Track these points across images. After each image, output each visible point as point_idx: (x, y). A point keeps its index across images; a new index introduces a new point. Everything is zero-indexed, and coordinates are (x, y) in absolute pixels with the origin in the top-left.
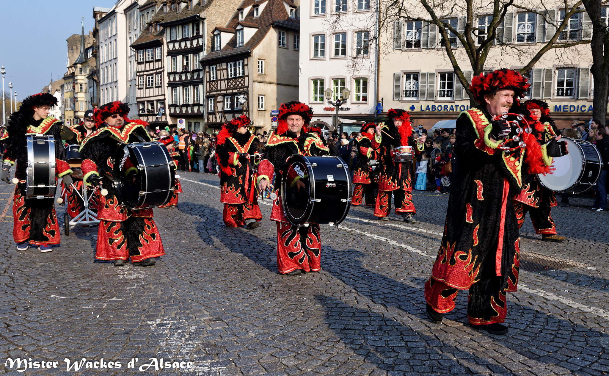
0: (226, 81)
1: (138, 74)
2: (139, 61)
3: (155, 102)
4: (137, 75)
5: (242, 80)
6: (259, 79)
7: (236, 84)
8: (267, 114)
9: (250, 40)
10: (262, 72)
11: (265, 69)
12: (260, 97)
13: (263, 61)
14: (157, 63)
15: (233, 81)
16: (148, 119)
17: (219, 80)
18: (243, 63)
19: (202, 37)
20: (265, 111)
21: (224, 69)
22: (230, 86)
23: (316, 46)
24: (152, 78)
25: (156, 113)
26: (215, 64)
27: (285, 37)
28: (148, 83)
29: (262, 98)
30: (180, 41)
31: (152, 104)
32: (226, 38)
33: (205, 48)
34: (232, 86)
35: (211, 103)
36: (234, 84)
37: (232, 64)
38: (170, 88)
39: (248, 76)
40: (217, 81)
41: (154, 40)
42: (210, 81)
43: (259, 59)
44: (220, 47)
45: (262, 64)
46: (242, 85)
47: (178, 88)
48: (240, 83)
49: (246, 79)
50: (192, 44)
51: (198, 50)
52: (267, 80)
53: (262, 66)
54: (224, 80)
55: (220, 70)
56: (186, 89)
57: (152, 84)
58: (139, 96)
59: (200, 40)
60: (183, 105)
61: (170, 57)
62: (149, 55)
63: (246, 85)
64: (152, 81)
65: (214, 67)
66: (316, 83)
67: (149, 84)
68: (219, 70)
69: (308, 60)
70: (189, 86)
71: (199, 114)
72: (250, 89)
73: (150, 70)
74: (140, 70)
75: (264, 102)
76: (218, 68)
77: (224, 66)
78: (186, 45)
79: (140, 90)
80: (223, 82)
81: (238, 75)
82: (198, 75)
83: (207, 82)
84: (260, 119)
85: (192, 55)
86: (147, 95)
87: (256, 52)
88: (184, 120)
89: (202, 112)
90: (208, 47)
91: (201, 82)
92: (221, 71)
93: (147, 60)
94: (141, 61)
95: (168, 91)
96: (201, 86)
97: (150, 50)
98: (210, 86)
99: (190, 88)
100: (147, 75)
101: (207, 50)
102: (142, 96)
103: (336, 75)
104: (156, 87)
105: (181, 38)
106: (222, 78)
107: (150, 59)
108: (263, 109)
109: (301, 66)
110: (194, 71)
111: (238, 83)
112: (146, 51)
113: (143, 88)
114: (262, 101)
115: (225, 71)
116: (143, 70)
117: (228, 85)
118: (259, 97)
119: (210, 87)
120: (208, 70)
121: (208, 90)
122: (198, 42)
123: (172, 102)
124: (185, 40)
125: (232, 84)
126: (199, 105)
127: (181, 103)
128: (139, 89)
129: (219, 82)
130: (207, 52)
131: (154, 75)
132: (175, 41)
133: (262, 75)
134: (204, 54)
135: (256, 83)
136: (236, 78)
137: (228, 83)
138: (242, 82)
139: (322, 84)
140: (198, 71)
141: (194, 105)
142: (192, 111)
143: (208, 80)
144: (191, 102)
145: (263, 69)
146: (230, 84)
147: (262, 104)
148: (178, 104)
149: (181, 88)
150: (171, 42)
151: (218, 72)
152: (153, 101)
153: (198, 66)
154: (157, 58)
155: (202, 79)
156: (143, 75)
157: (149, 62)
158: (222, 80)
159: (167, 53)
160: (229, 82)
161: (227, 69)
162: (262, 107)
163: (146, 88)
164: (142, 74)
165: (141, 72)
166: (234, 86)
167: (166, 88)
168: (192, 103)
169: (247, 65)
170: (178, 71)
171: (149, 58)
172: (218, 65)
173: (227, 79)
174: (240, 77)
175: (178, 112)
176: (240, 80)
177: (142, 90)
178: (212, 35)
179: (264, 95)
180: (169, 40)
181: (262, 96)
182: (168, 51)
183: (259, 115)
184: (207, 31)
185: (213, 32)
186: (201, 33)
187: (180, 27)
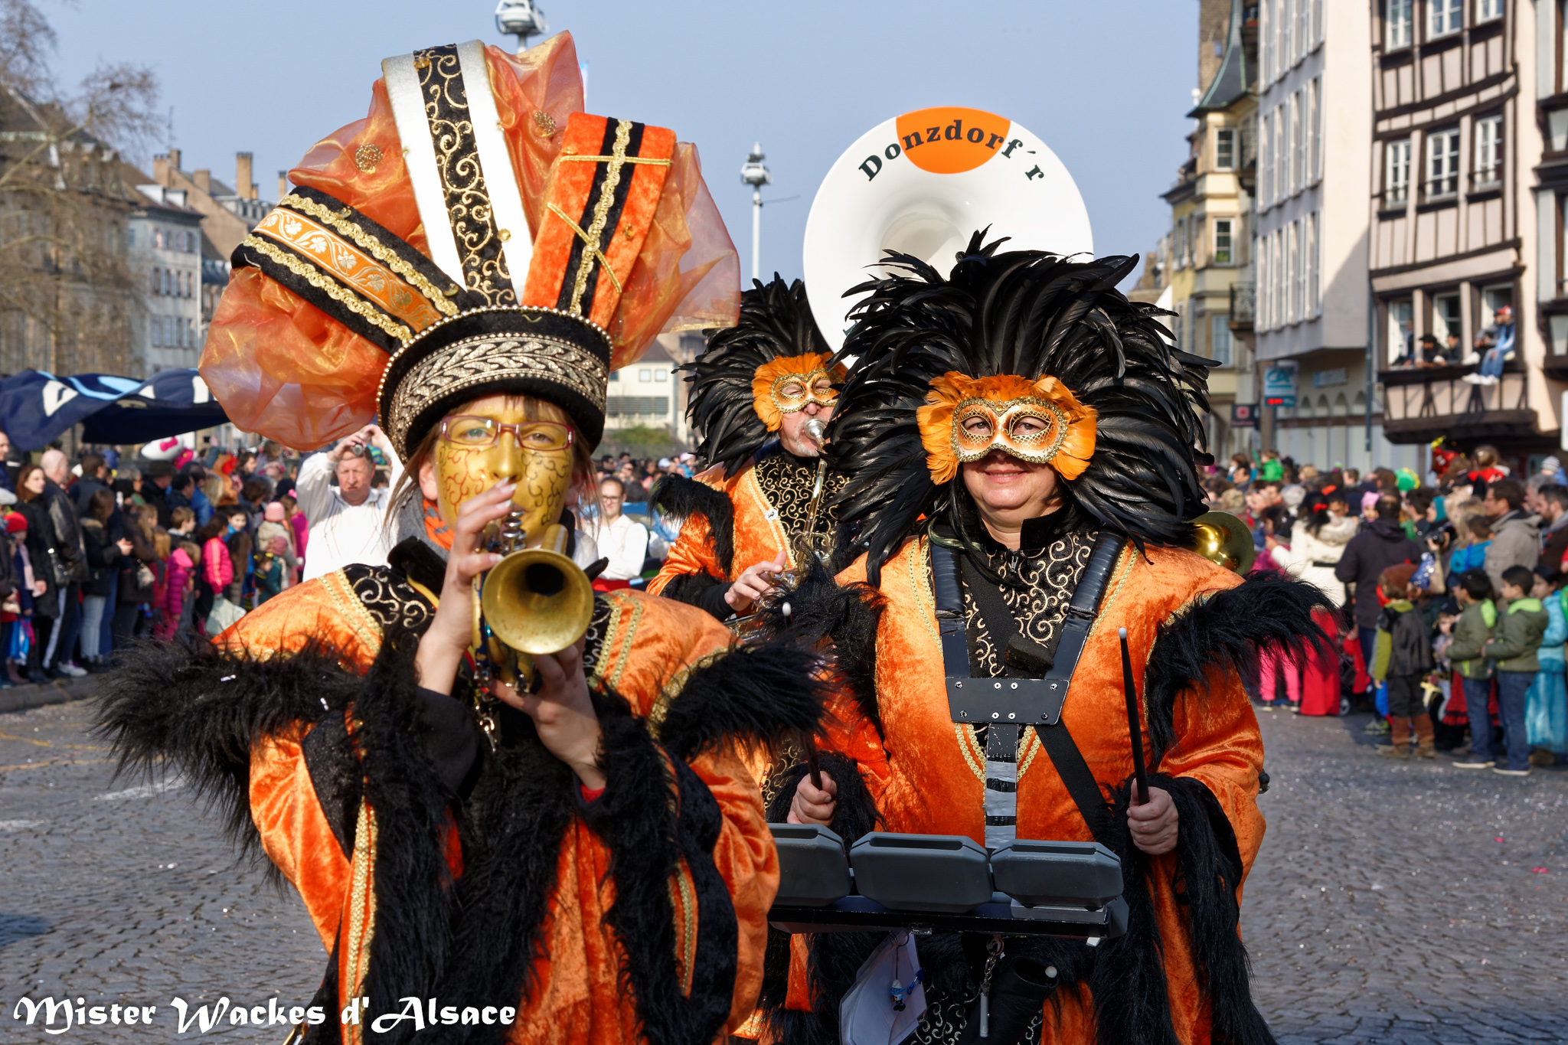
1: (1383, 126)
2: (1390, 46)
3: (1465, 290)
14: (1479, 49)
16: (1429, 401)
24: (1455, 143)
25: (1471, 358)
28: (1430, 175)
31: (1453, 309)
38: (1548, 201)
57: (1454, 183)
58: (1384, 263)
64: (1455, 163)
67: (1437, 185)
73: (1446, 97)
74: (1391, 103)
79: (1387, 226)
86: (1425, 254)
93: (1430, 34)
94: (1401, 43)
95: (1536, 217)
100: (1430, 128)
102: (1398, 261)
104: (1473, 199)
107: (1446, 30)
113: (1401, 213)
116: (1406, 98)
123: (1561, 286)
128: (1385, 216)
131: (1466, 122)
152: (1454, 285)
154: (1480, 19)
156: (1404, 134)
157: (1441, 47)
163: (1422, 209)
164: (1401, 122)
165: (1400, 110)
167: (1526, 199)
171: (1439, 23)
177: (1399, 223)
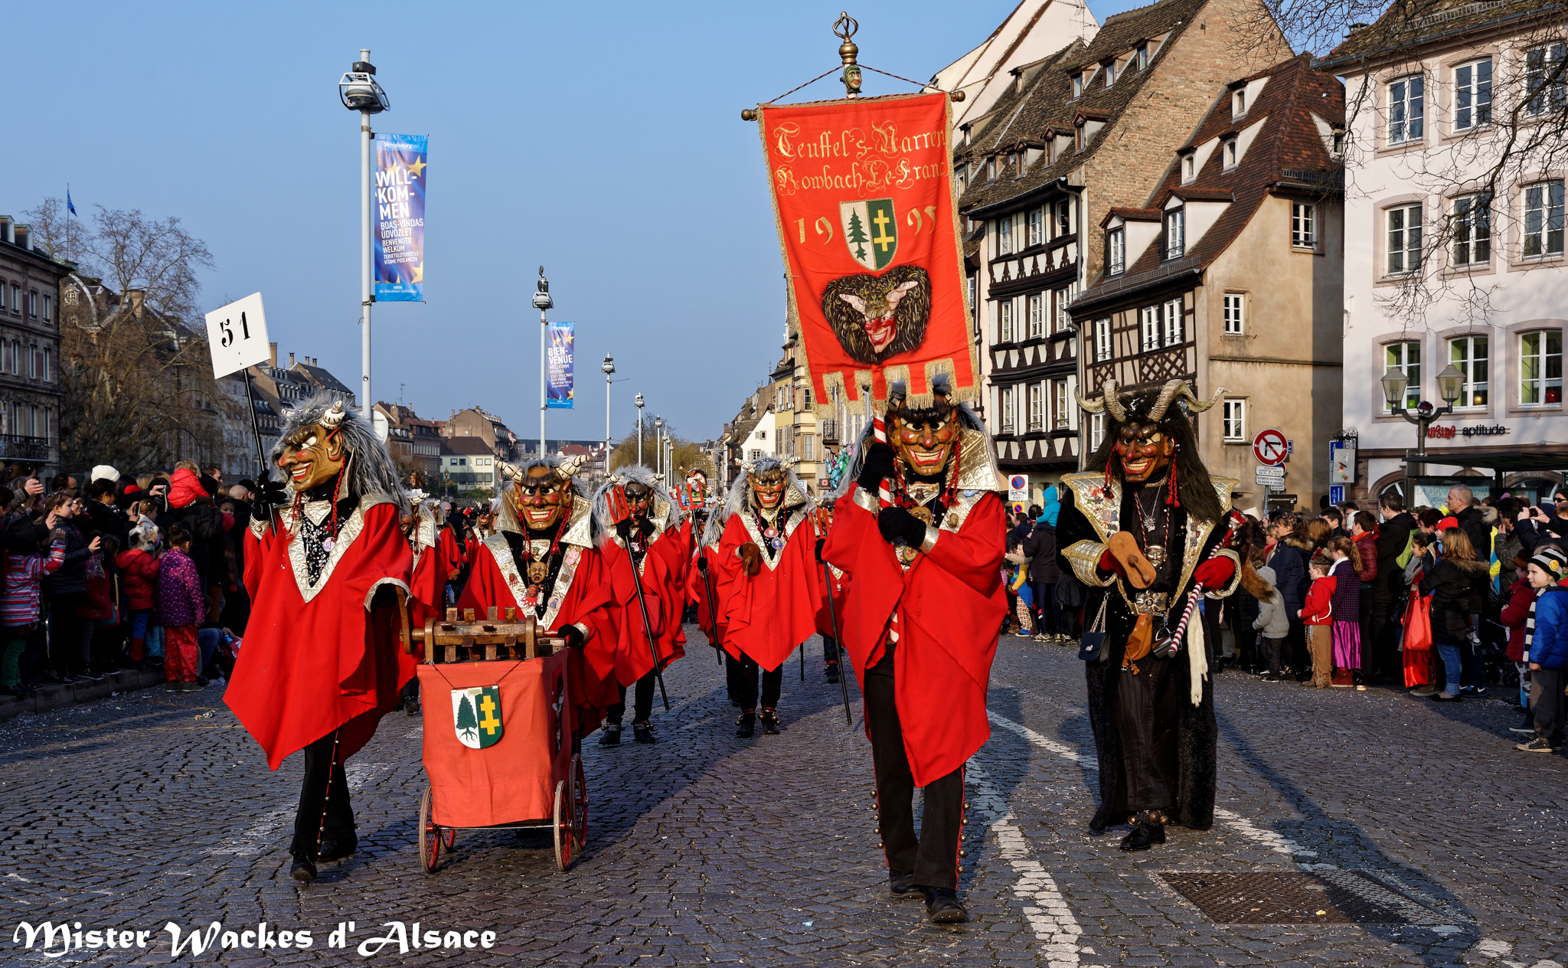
0: (1136, 362)
5: (1179, 356)
6: (1229, 350)
7: (1162, 368)
9: (1204, 238)
10: (1237, 328)
11: (1247, 321)
12: (1232, 403)
13: (1241, 298)
15: (1156, 362)
17: (1118, 360)
18: (1182, 305)
19: (1075, 239)
20: (1247, 444)
21: (1132, 328)
22: (1147, 376)
23: (1397, 241)
26: (1107, 315)
27: (1314, 219)
29: (1237, 405)
30: (1020, 257)
32: (1139, 237)
33: (1084, 270)
34: (1151, 376)
35: (1097, 428)
36: (1157, 368)
37: (1154, 310)
38: (995, 389)
39: (1193, 344)
40: (1113, 361)
42: (1095, 365)
43: (1227, 292)
44: (1124, 263)
45: (1237, 304)
46: (1179, 370)
47: (1015, 387)
48: (1173, 364)
49: (1190, 351)
50: (1050, 261)
51: (1067, 275)
52: (1254, 351)
53: (1237, 313)
54: (1131, 358)
55: (1120, 330)
56: (1036, 390)
59: (1072, 248)
60: (1029, 436)
61: (995, 302)
63: (1190, 370)
65: (1106, 323)
66: (1395, 354)
68: (1117, 331)
69: (1371, 283)
70: (1043, 382)
71: (1067, 459)
72: (1200, 381)
75: (1243, 419)
76: (1116, 326)
77: (1131, 316)
78: (1035, 264)
80: (1128, 364)
81: (1168, 344)
82: (1067, 350)
83: (1087, 367)
85: (1049, 292)
87: (1217, 272)
88: (1025, 477)
89: (1075, 453)
90: (1090, 268)
91: (1073, 370)
92: (1124, 334)
95: (990, 398)
96: (1072, 379)
98: (1095, 378)
99: (1045, 385)
101: (1089, 276)
103: (1458, 324)
105: (1022, 248)
106: (1126, 353)
108: (1243, 438)
109: (1348, 305)
110: (1056, 338)
111: (1167, 365)
114: (1238, 415)
115: (1134, 334)
117: (1141, 373)
118: (1227, 406)
119: (1095, 382)
120: (1089, 333)
121: (1091, 389)
122: (1065, 254)
123: (1001, 428)
124: (1032, 251)
125: (1151, 369)
126: (1067, 434)
127: (1023, 431)
129: (1118, 366)
130: (1088, 282)
132: (1009, 258)
133: (1238, 337)
134: (1079, 289)
135: (1218, 364)
136: (1162, 350)
137: (1141, 368)
138: (1179, 363)
139: (1415, 352)
140: (1066, 336)
141: (1056, 434)
142: (1049, 451)
143: (1090, 361)
144: (1047, 427)
145: (1242, 320)
146: (1146, 370)
147: (1238, 424)
148: (1015, 434)
149: (1023, 387)
150: (999, 259)
151: (1117, 336)
153: (1064, 323)
155: (1075, 359)
158: (1127, 359)
159: (990, 292)
160: (1146, 364)
161: (1139, 326)
162: (1238, 433)
166: (1156, 374)
167: (986, 389)
168: (1050, 429)
169: (1192, 311)
170: (1015, 341)
172: (1116, 317)
173: (1141, 356)
174: (1173, 349)
175: (1015, 455)
176: (1173, 357)
178: (1102, 231)
179: (1244, 398)
180: (993, 256)
181: (1238, 401)
182: (991, 285)
183: (1226, 459)
184: (1090, 223)
185: (1104, 224)
186: (1073, 230)
187: (1022, 218)
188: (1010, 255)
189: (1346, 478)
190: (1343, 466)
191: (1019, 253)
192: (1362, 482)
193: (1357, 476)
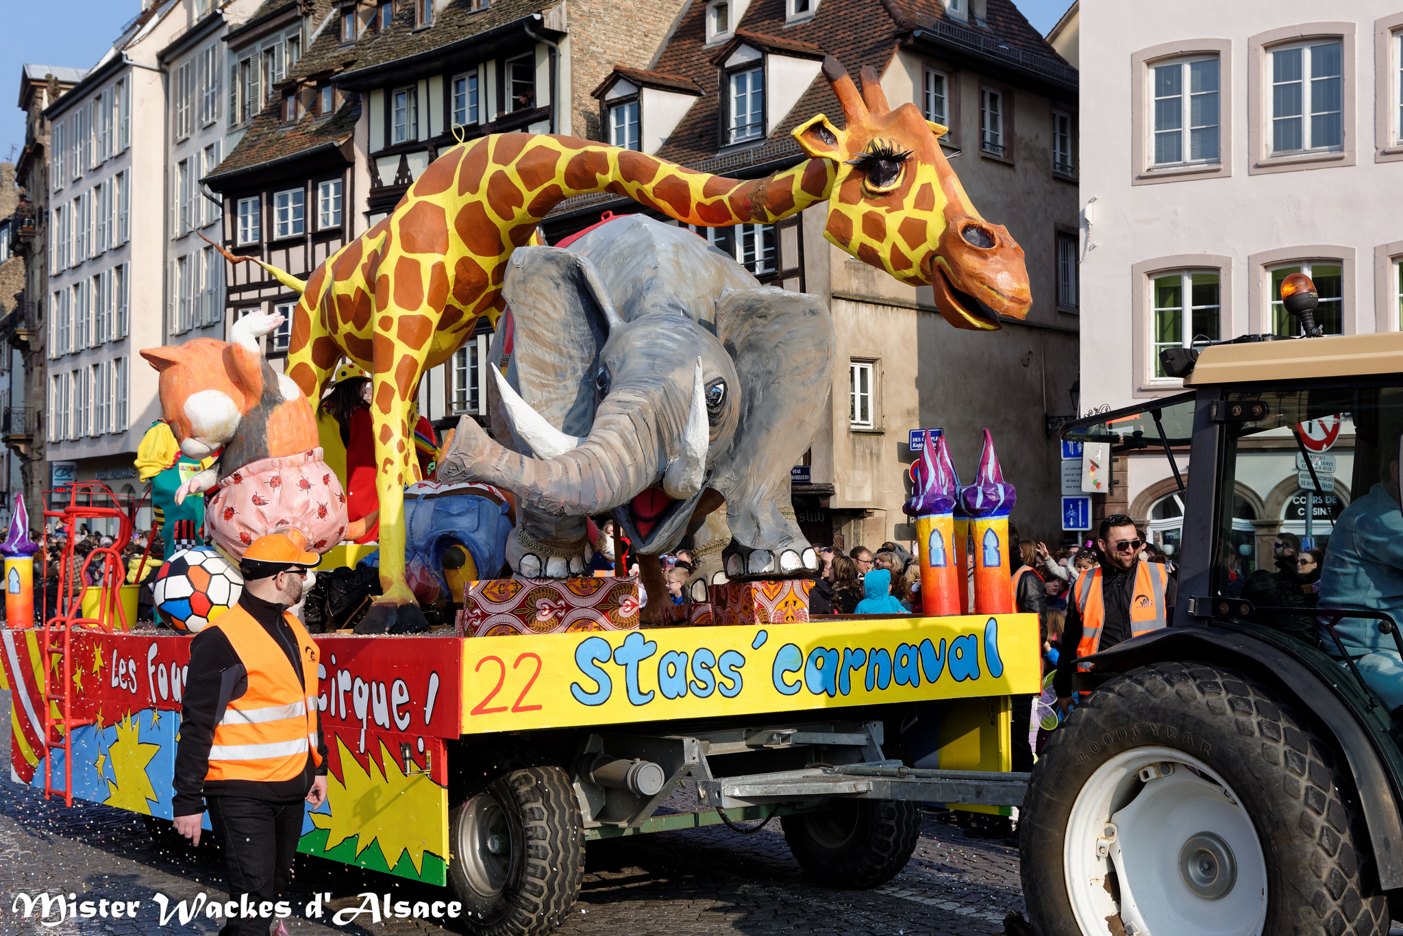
1: (234, 297)
2: (240, 242)
4: (229, 304)
8: (889, 450)
9: (795, 112)
12: (858, 368)
14: (320, 248)
19: (545, 115)
20: (879, 433)
23: (1168, 113)
27: (946, 95)
29: (863, 372)
30: (434, 146)
32: (666, 113)
39: (799, 272)
41: (308, 147)
49: (791, 285)
52: (885, 289)
56: (465, 351)
60: (448, 423)
62: (284, 215)
66: (1167, 291)
69: (1128, 179)
70: (481, 338)
74: (242, 282)
75: (870, 394)
84: (858, 475)
93: (277, 236)
94: (251, 240)
97: (290, 193)
99: (485, 343)
100: (276, 300)
103: (1286, 244)
105: (437, 131)
107: (291, 233)
108: (871, 424)
109: (1090, 210)
112: (270, 203)
114: (864, 388)
116: (256, 279)
118: (852, 372)
124: (459, 136)
132: (413, 147)
135: (842, 305)
139: (1208, 291)
147: (864, 400)
150: (389, 151)
154: (321, 227)
156: (253, 303)
157: (286, 244)
159: (370, 201)
162: (864, 415)
164: (251, 295)
165: (249, 287)
171: (284, 229)
178: (594, 106)
179: (872, 361)
180: (378, 145)
181: (864, 365)
182: (372, 191)
183: (854, 456)
184: (573, 90)
185: (599, 93)
186: (542, 100)
187: (437, 88)
188: (415, 142)
189: (1098, 485)
190: (1095, 466)
191: (430, 140)
192: (1117, 492)
193: (1112, 483)
